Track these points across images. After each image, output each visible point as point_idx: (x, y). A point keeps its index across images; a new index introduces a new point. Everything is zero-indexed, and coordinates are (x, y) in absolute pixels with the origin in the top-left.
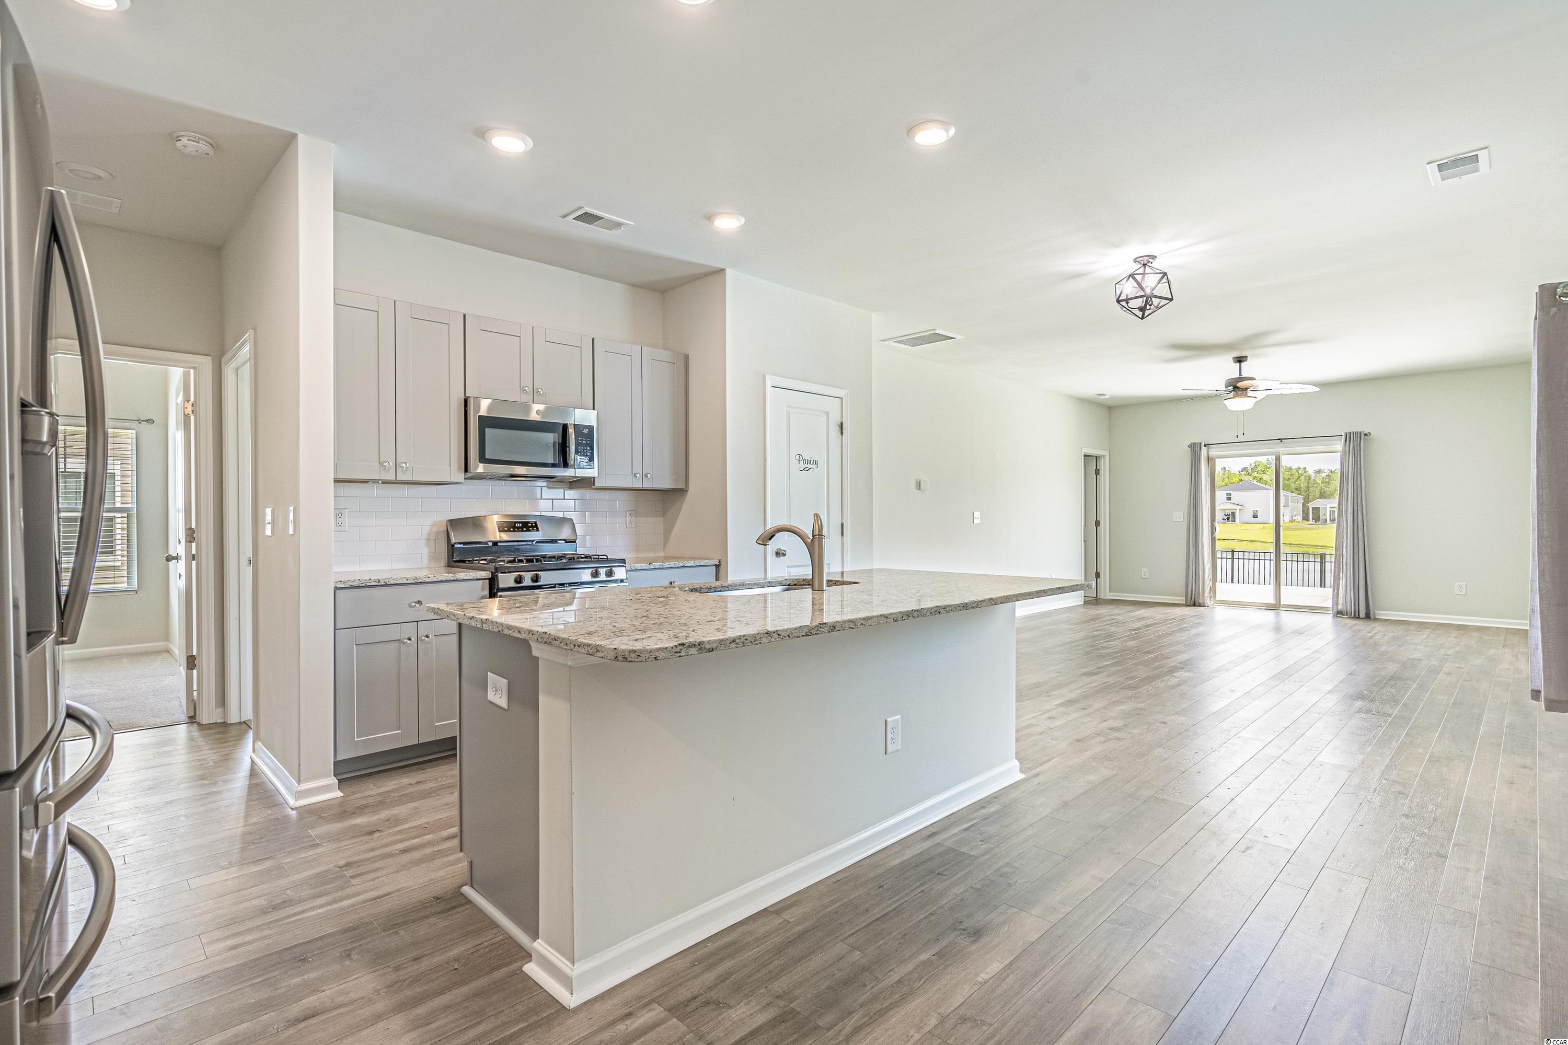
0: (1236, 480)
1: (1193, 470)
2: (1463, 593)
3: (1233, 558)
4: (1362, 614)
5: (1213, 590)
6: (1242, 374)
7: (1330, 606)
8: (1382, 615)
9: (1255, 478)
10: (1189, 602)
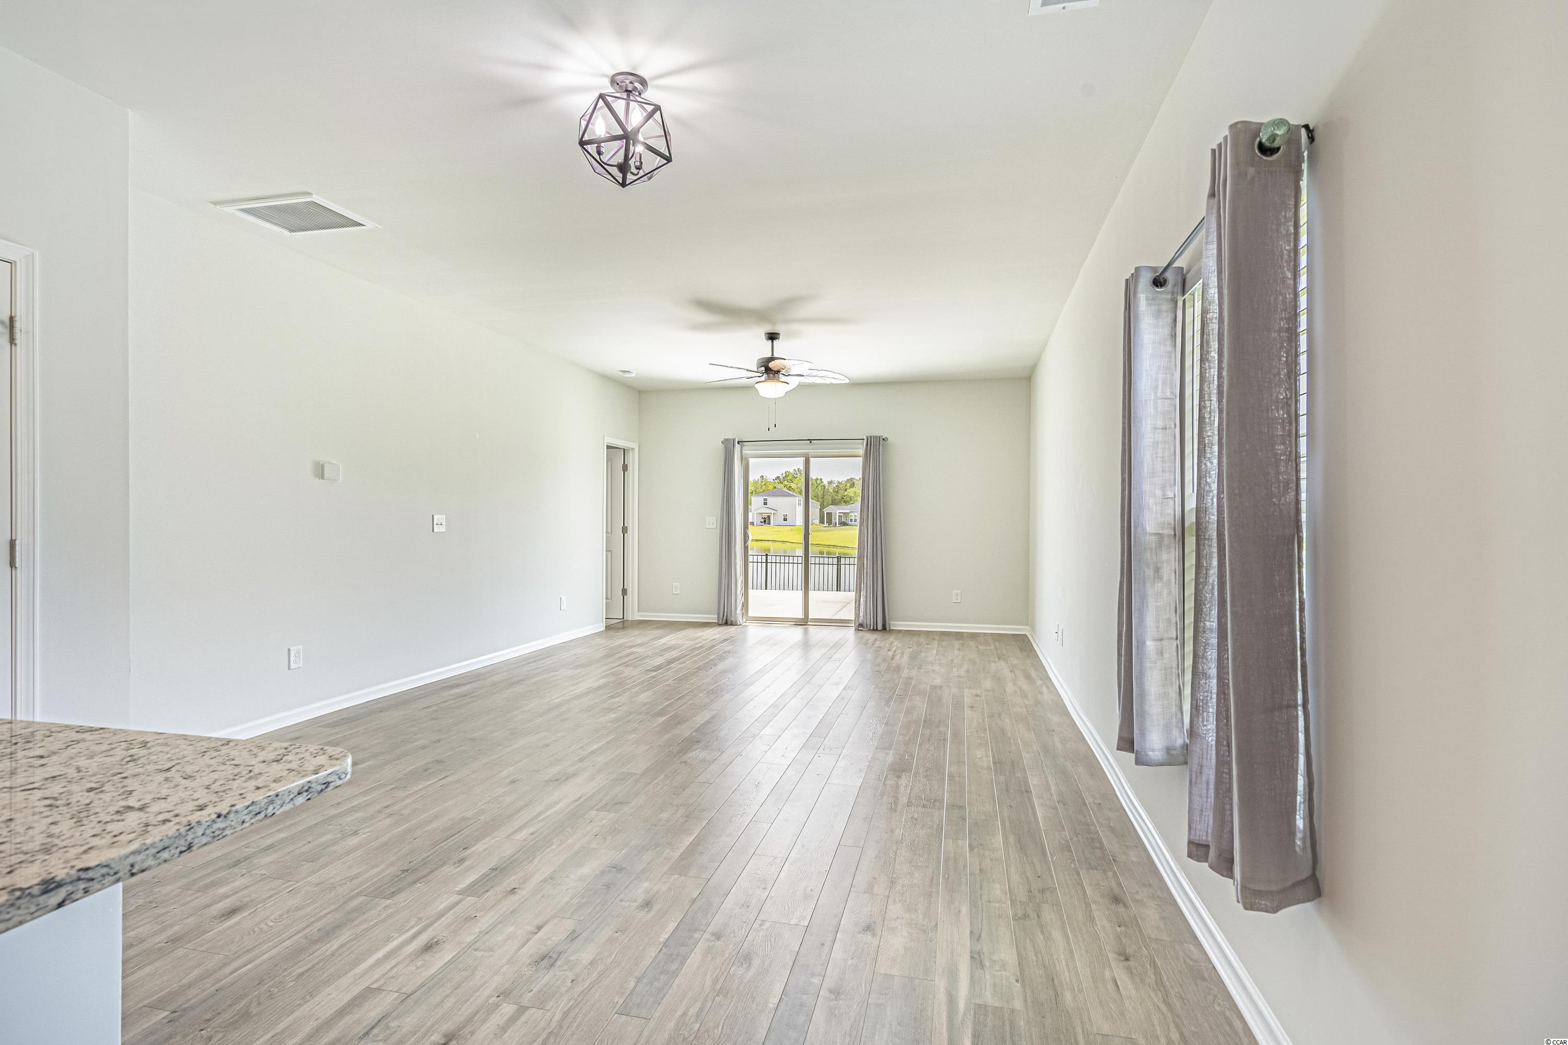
0: (771, 487)
1: (727, 469)
2: (959, 601)
3: (767, 562)
4: (880, 627)
5: (745, 605)
6: (775, 354)
7: (853, 618)
8: (896, 625)
9: (785, 486)
10: (721, 621)
